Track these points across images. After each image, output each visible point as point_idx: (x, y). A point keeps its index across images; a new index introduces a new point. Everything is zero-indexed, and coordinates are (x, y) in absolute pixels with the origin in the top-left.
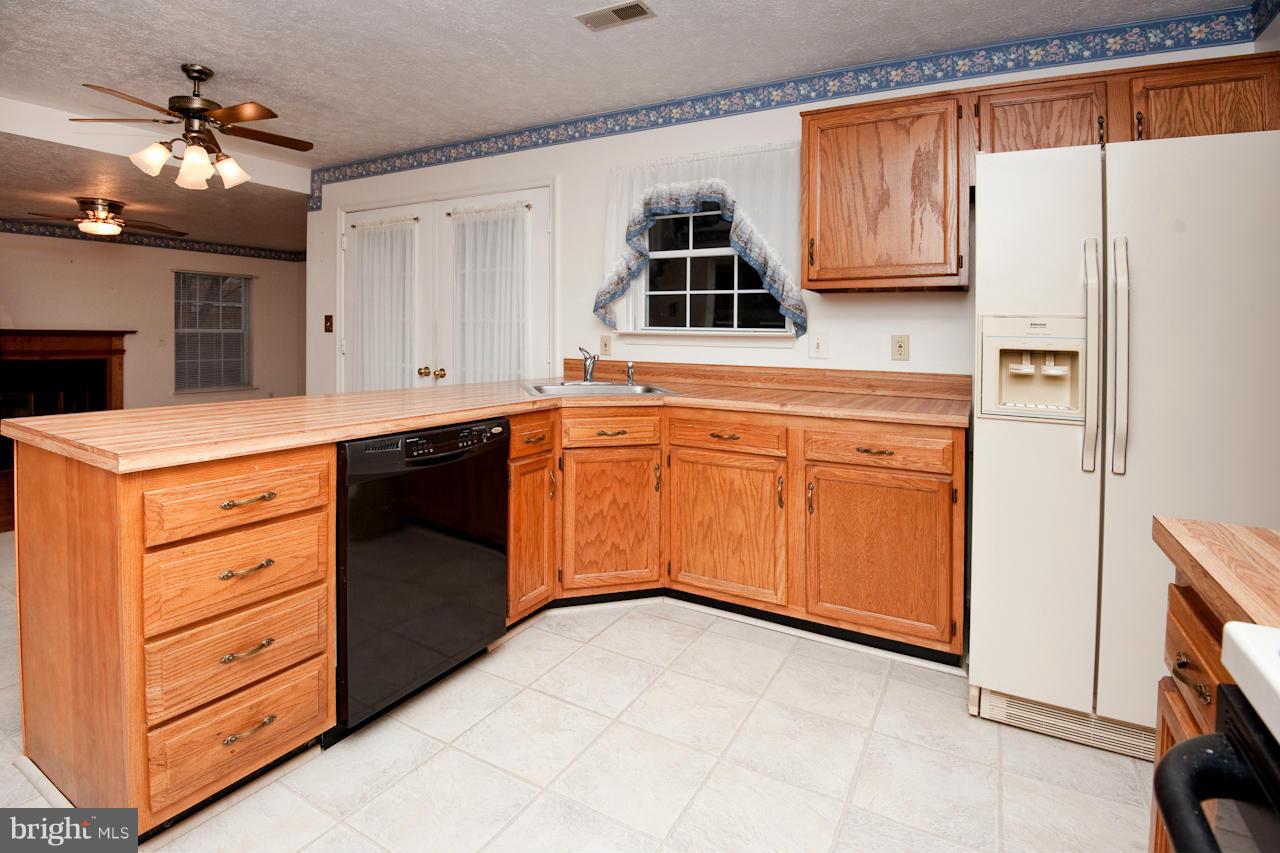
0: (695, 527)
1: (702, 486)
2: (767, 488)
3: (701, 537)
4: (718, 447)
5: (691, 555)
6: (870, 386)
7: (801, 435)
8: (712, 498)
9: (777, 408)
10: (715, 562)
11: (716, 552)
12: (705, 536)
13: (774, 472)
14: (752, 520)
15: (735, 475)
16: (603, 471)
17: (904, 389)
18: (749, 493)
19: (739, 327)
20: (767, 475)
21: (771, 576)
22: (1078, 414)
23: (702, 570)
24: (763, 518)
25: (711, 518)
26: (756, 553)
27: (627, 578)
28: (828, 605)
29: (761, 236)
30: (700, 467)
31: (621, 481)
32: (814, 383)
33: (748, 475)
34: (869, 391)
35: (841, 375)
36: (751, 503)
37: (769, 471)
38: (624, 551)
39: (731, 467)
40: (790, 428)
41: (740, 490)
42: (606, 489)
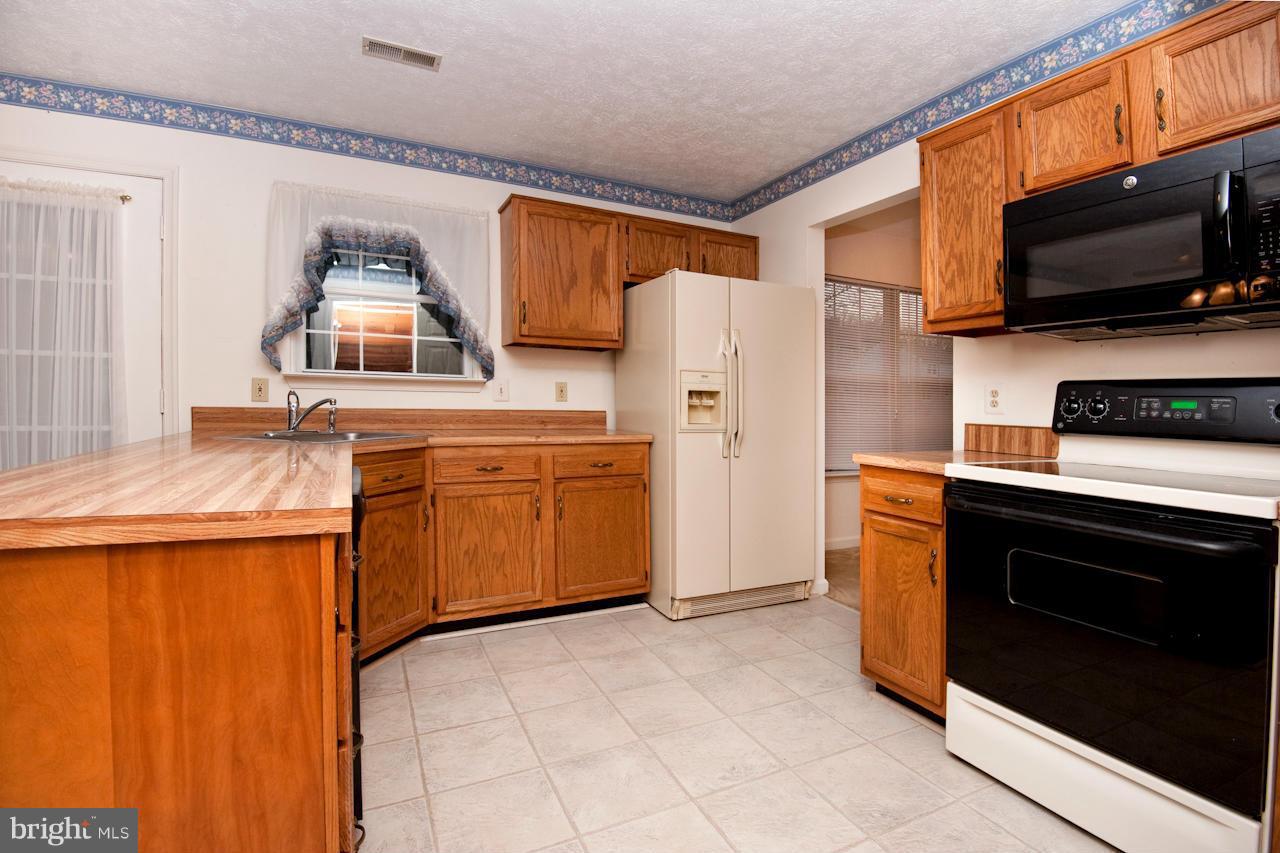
0: (461, 557)
1: (467, 518)
2: (525, 506)
3: (467, 564)
4: (484, 479)
5: (457, 584)
6: (543, 422)
7: (550, 460)
8: (477, 528)
9: (533, 440)
10: (481, 583)
11: (482, 574)
12: (470, 563)
13: (530, 493)
14: (513, 537)
15: (498, 502)
16: (386, 519)
17: (566, 423)
18: (510, 514)
19: (418, 372)
20: (525, 496)
21: (530, 581)
22: (721, 425)
23: (468, 593)
24: (523, 533)
25: (476, 545)
26: (517, 565)
27: (404, 624)
28: (572, 588)
29: (455, 289)
30: (465, 500)
31: (398, 526)
32: (500, 422)
33: (509, 499)
34: (542, 426)
35: (520, 414)
36: (512, 523)
37: (527, 493)
38: (402, 597)
39: (495, 495)
40: (543, 455)
41: (502, 514)
42: (387, 537)
